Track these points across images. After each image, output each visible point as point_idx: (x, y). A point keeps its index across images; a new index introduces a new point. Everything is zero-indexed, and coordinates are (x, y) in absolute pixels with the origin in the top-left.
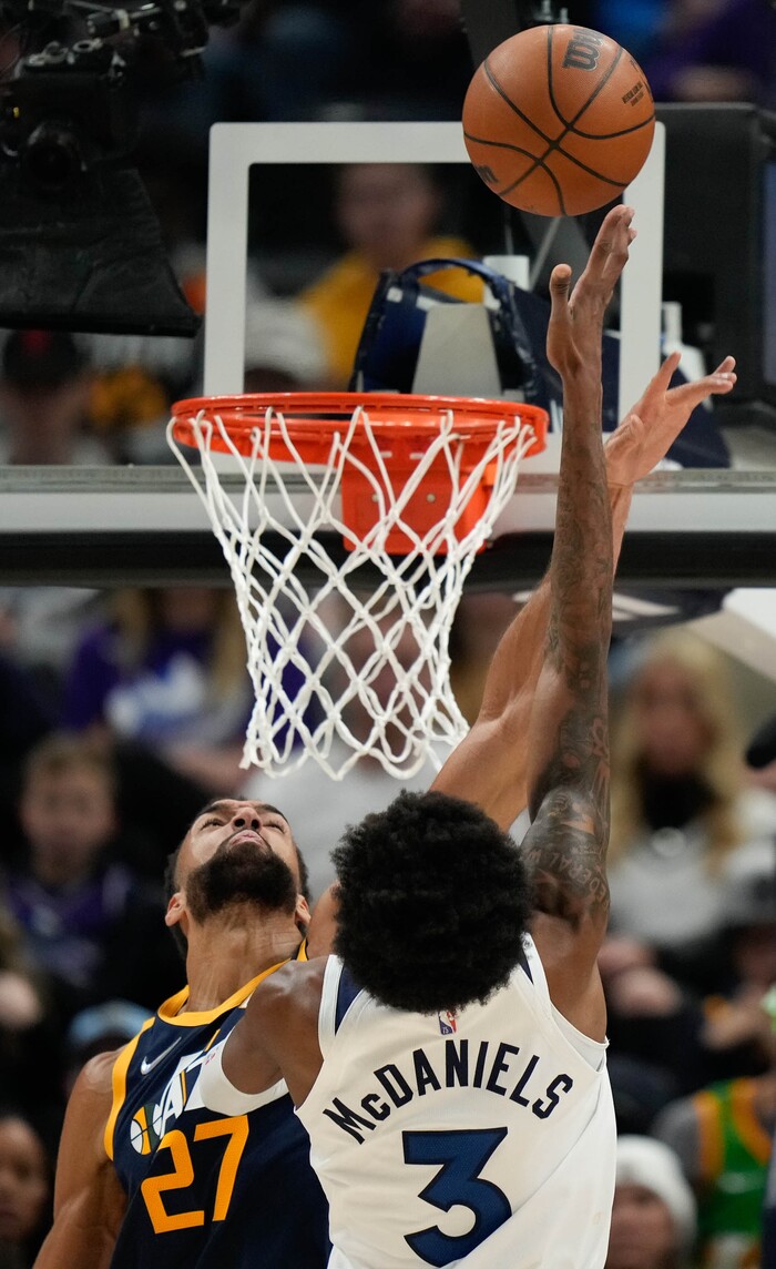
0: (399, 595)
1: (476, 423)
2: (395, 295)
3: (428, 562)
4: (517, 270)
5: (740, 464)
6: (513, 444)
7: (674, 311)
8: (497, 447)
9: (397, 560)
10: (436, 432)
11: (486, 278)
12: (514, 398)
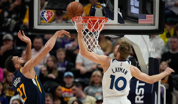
0: (94, 35)
1: (100, 19)
2: (93, 7)
3: (96, 32)
4: (104, 5)
5: (125, 23)
6: (104, 21)
7: (119, 9)
8: (103, 22)
9: (93, 32)
10: (97, 20)
11: (101, 6)
12: (104, 17)
